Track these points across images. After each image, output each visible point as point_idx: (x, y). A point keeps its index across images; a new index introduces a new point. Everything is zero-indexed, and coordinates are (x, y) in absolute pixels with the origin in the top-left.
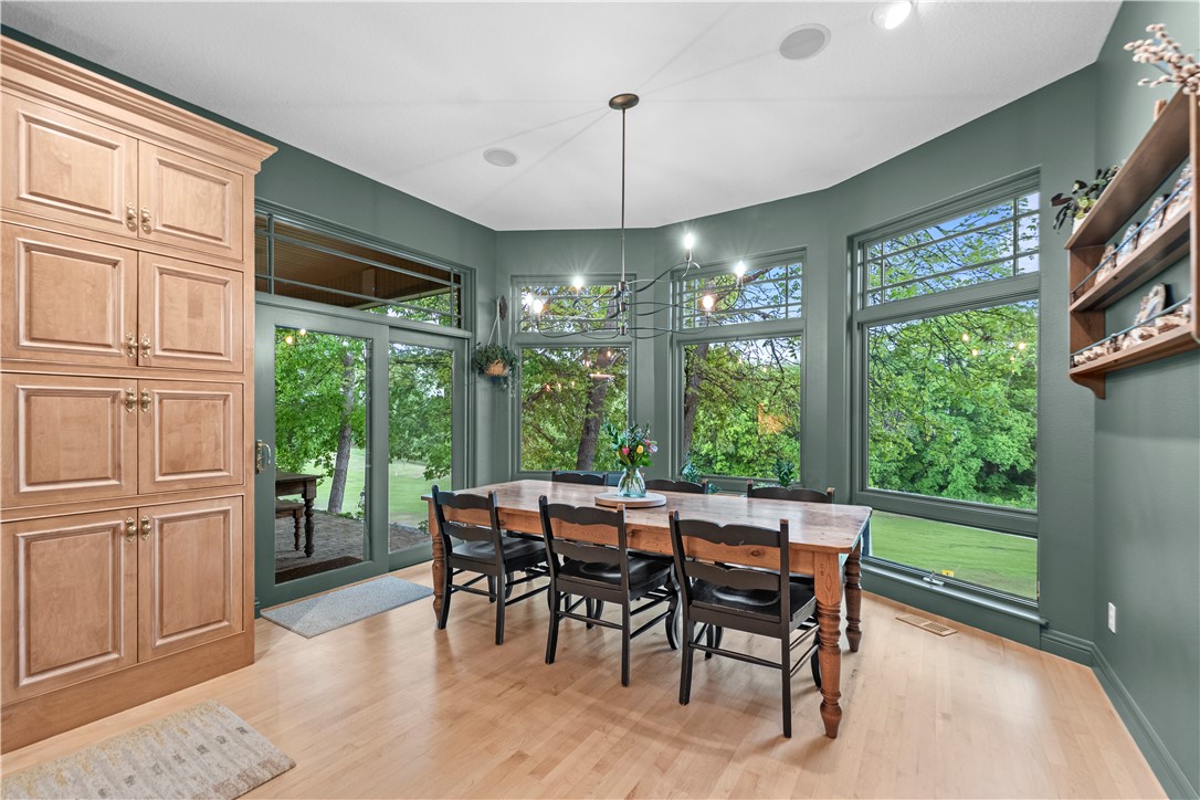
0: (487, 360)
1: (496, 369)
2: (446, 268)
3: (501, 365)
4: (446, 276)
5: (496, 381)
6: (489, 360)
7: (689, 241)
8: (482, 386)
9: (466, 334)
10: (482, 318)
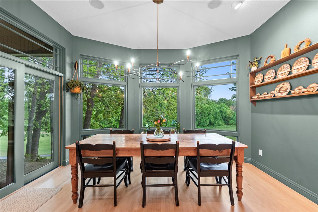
0: (73, 86)
1: (77, 90)
2: (51, 44)
3: (79, 89)
4: (51, 48)
5: (73, 95)
6: (74, 86)
7: (188, 53)
8: (68, 96)
9: (62, 75)
10: (68, 69)
